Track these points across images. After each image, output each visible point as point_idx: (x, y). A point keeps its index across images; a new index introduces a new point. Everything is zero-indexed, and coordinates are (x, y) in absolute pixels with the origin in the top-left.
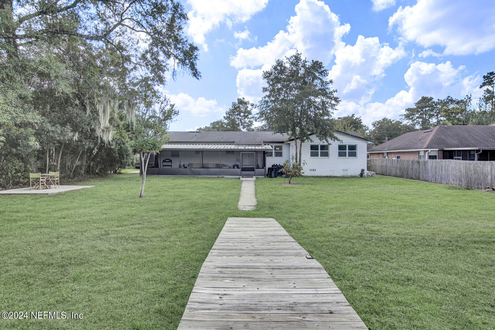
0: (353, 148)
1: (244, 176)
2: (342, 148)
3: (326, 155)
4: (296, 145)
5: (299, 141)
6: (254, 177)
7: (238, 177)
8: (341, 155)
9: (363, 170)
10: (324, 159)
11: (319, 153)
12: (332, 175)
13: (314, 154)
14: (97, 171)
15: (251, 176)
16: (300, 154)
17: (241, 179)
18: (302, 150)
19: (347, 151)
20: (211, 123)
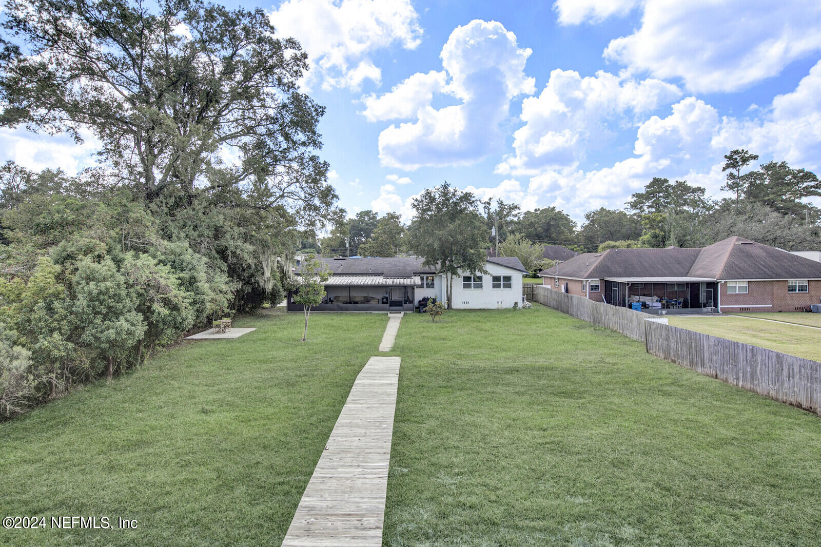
0: (508, 279)
1: (392, 311)
2: (496, 279)
3: (480, 286)
4: (447, 277)
5: (449, 274)
6: (402, 313)
7: (386, 312)
8: (495, 286)
9: (516, 303)
10: (478, 291)
11: (472, 285)
12: (486, 308)
13: (467, 286)
14: (247, 309)
15: (399, 312)
16: (451, 287)
17: (390, 315)
18: (453, 282)
19: (502, 282)
20: (357, 214)
